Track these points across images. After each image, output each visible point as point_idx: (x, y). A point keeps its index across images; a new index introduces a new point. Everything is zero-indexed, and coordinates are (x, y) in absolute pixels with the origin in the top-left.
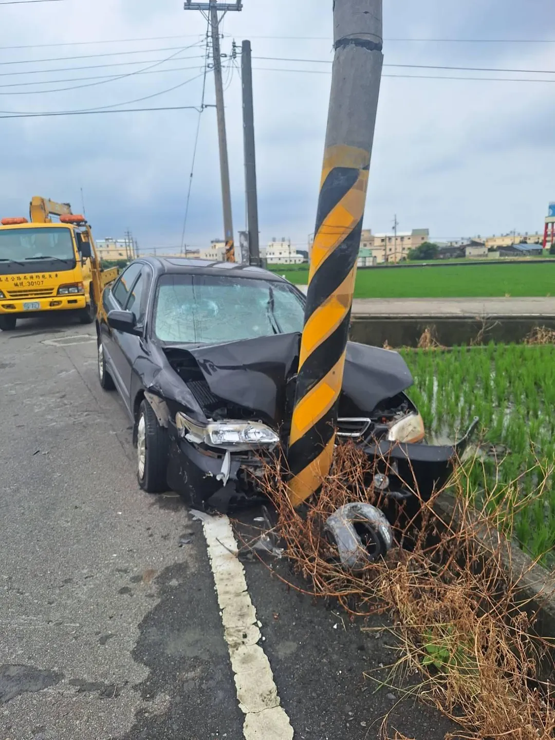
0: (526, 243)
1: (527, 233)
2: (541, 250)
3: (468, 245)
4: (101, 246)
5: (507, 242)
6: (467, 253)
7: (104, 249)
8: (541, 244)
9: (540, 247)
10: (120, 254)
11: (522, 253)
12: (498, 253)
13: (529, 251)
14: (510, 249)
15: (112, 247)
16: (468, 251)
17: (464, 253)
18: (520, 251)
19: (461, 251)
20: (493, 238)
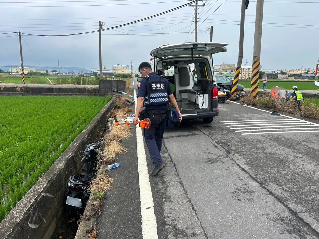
0: (307, 73)
1: (309, 69)
2: (314, 77)
3: (279, 73)
4: (115, 68)
5: (299, 73)
6: (279, 77)
7: (116, 69)
8: (315, 74)
9: (314, 75)
10: (123, 72)
11: (305, 78)
12: (293, 77)
13: (308, 77)
14: (299, 76)
15: (120, 68)
16: (279, 75)
17: (277, 76)
18: (304, 77)
19: (276, 75)
20: (293, 70)
